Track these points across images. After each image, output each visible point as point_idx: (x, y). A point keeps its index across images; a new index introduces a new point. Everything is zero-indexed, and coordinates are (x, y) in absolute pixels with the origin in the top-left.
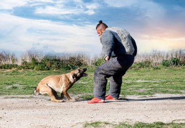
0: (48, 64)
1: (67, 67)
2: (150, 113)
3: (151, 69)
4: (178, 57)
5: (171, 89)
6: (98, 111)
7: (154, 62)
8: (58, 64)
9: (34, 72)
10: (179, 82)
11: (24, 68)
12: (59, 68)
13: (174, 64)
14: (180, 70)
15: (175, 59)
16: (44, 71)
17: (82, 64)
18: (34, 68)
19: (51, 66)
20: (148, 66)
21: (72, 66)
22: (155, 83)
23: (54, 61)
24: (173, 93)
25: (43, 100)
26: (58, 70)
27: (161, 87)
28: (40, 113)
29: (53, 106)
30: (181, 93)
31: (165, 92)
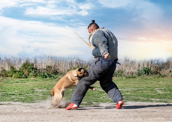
0: (26, 72)
1: (44, 75)
2: (121, 120)
3: (124, 78)
4: (149, 67)
5: (142, 98)
6: (73, 118)
7: (127, 71)
8: (35, 72)
9: (12, 80)
10: (150, 91)
11: (3, 76)
12: (36, 76)
13: (146, 73)
14: (151, 79)
15: (146, 68)
16: (22, 79)
17: (58, 72)
18: (12, 75)
19: (28, 75)
20: (121, 75)
21: (49, 75)
22: (127, 91)
23: (31, 70)
24: (144, 101)
25: (21, 106)
26: (35, 78)
27: (133, 96)
28: (17, 118)
29: (30, 113)
30: (152, 101)
31: (136, 100)
